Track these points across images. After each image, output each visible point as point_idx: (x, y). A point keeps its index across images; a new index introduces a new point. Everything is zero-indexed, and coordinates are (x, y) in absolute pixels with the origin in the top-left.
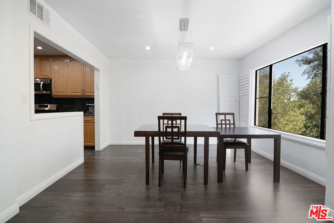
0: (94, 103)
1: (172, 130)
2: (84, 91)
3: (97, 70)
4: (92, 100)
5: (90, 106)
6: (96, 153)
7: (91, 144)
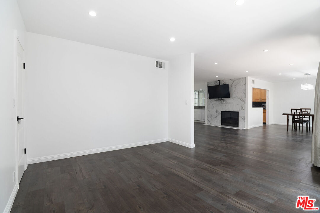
0: (266, 104)
1: (297, 113)
2: (261, 99)
3: (268, 90)
5: (264, 105)
6: (267, 126)
7: (265, 122)
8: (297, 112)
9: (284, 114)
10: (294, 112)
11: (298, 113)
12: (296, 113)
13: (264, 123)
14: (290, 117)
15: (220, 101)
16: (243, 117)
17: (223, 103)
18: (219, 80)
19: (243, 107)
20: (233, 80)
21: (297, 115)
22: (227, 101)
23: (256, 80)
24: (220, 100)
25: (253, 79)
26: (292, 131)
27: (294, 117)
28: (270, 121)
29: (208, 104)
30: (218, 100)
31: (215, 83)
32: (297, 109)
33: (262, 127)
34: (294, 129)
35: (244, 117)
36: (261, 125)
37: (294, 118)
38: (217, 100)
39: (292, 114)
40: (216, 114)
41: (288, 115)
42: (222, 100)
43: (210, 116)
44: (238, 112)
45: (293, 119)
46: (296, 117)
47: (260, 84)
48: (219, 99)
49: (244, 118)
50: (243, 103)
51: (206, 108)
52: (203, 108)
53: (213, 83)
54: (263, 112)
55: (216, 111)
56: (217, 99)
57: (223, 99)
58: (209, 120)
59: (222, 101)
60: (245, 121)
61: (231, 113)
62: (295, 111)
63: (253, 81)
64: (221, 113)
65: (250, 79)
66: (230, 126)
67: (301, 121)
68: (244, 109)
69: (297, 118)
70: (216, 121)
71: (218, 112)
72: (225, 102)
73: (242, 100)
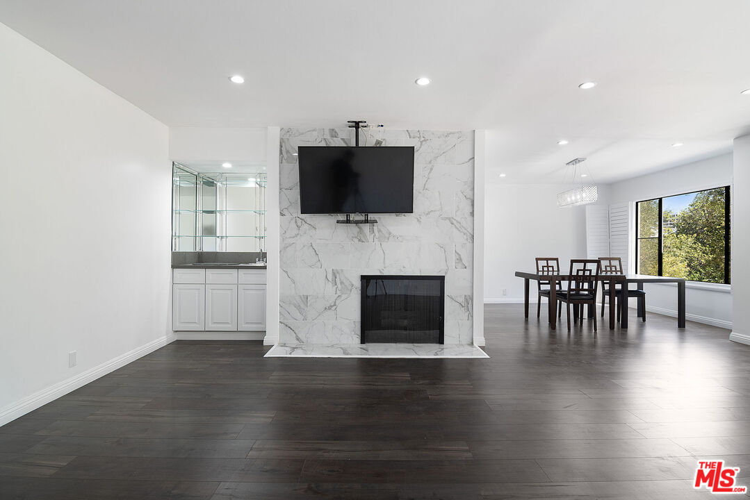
9: (518, 274)
10: (578, 270)
15: (353, 228)
16: (461, 300)
17: (370, 237)
19: (463, 257)
22: (392, 229)
24: (357, 222)
29: (283, 240)
30: (348, 221)
32: (585, 262)
35: (468, 299)
38: (343, 222)
40: (330, 289)
41: (527, 278)
42: (366, 221)
43: (296, 303)
44: (442, 279)
48: (353, 217)
49: (467, 303)
51: (273, 261)
52: (251, 261)
55: (330, 277)
57: (371, 216)
58: (290, 322)
59: (366, 227)
60: (471, 315)
61: (406, 282)
62: (581, 266)
64: (358, 284)
68: (465, 263)
71: (342, 283)
72: (379, 231)
73: (458, 226)
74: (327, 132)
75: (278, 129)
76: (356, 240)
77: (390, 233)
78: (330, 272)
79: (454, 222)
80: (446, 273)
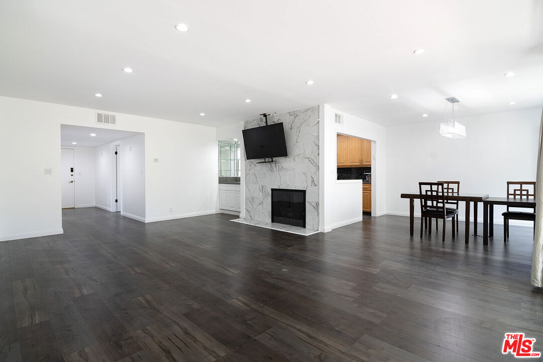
0: (370, 172)
1: (432, 193)
2: (361, 161)
3: (375, 142)
4: (369, 169)
5: (367, 175)
6: (372, 218)
7: (368, 210)
8: (432, 191)
9: (403, 196)
10: (426, 191)
11: (435, 194)
12: (429, 193)
13: (367, 213)
14: (417, 202)
15: (268, 165)
16: (314, 204)
17: (275, 169)
18: (265, 115)
19: (314, 180)
20: (294, 114)
21: (432, 198)
22: (283, 165)
23: (345, 115)
24: (269, 162)
25: (339, 112)
26: (421, 237)
27: (426, 203)
28: (380, 209)
29: (246, 171)
31: (259, 122)
32: (431, 184)
33: (362, 224)
34: (426, 228)
35: (317, 204)
36: (360, 218)
37: (426, 206)
38: (264, 162)
39: (420, 196)
40: (261, 195)
41: (412, 197)
42: (272, 161)
43: (250, 200)
44: (304, 192)
45: (424, 206)
46: (429, 203)
47: (357, 127)
48: (266, 160)
49: (317, 206)
50: (314, 169)
51: (243, 181)
52: (236, 181)
53: (255, 121)
54: (364, 189)
55: (261, 189)
56: (263, 160)
57: (274, 159)
58: (248, 209)
59: (273, 165)
60: (318, 214)
61: (291, 193)
62: (428, 187)
63: (338, 118)
64: (270, 192)
65: (329, 112)
66: (289, 224)
67: (440, 214)
68: (315, 183)
69: (432, 207)
70: (262, 213)
71: (265, 192)
72: (278, 166)
73: (312, 161)
74: (259, 120)
75: (244, 122)
76: (270, 171)
77: (282, 167)
78: (261, 186)
79: (311, 160)
80: (307, 189)
